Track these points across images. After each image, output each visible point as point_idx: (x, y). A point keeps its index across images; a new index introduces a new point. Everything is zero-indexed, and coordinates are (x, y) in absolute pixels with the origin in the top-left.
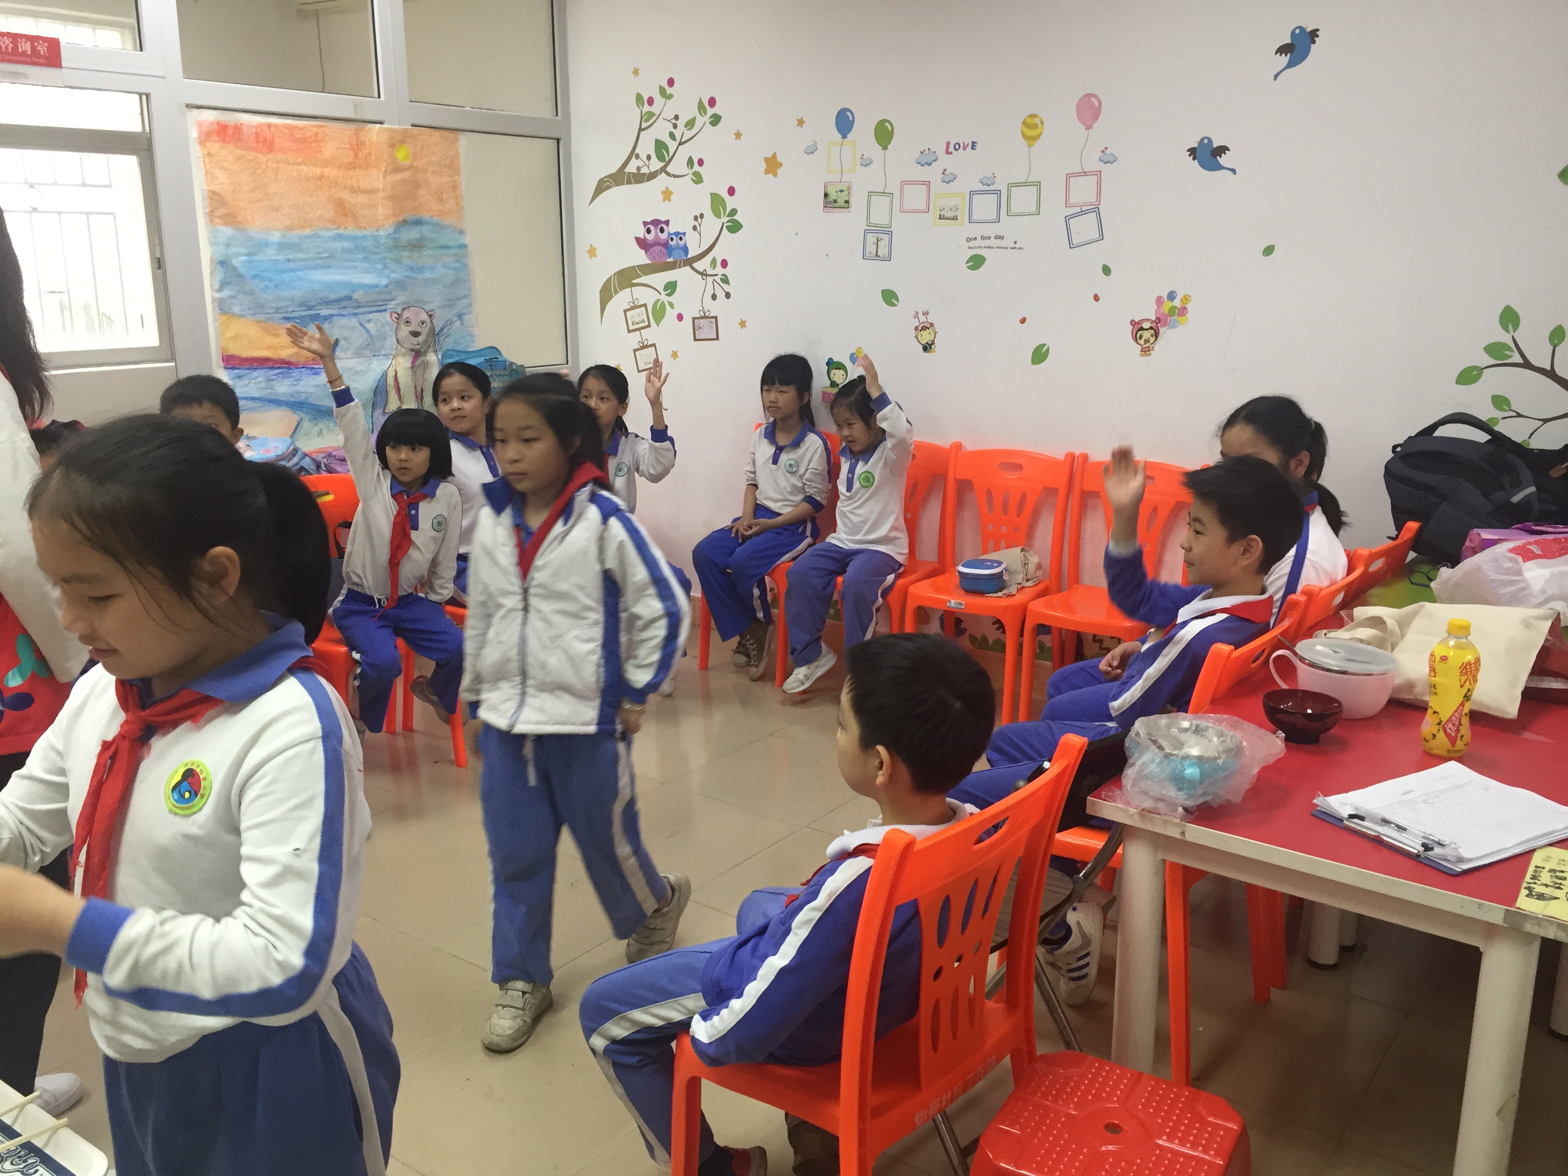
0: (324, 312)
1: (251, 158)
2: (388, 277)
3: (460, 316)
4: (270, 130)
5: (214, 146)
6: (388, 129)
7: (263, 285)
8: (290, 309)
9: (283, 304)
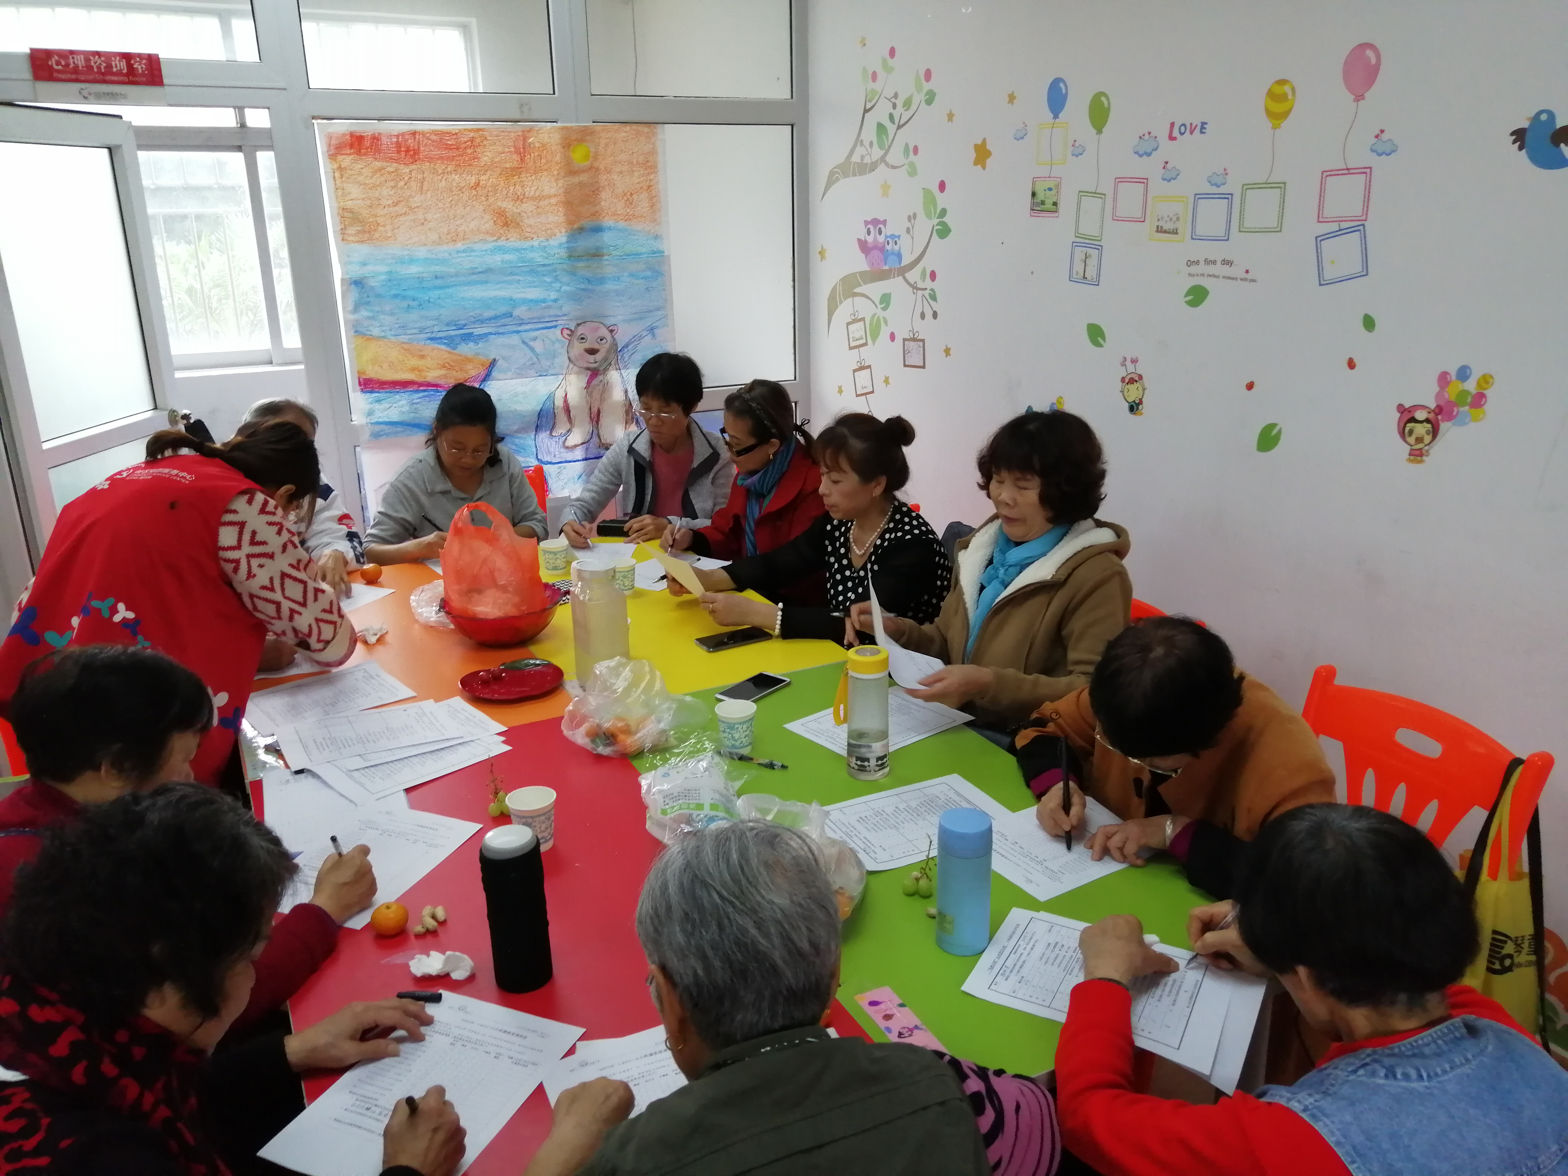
0: (478, 331)
1: (391, 169)
2: (559, 291)
3: (651, 330)
4: (415, 138)
5: (346, 160)
6: (563, 128)
7: (405, 304)
8: (436, 329)
9: (430, 323)
